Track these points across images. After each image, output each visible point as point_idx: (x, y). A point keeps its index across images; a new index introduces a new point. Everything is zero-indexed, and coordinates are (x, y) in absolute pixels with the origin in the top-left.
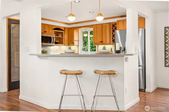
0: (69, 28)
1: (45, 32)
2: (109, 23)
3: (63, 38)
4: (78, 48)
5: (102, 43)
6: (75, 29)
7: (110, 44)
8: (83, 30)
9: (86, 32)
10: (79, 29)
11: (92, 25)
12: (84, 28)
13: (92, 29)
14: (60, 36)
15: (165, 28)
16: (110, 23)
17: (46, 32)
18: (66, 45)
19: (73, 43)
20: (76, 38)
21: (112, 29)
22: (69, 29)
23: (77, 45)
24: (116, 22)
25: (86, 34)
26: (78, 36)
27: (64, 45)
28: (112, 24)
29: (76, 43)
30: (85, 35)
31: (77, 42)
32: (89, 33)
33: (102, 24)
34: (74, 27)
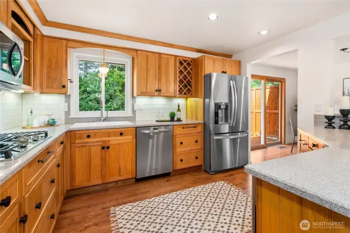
5: (159, 92)
7: (175, 96)
16: (176, 57)
19: (64, 87)
21: (179, 68)
28: (179, 60)
33: (160, 54)
34: (68, 40)
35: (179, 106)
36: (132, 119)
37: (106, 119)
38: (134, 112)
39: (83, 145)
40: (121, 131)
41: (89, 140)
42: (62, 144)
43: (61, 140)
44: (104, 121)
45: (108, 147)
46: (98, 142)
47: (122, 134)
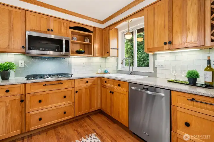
1: (49, 30)
3: (91, 44)
4: (117, 61)
5: (169, 45)
6: (111, 28)
14: (87, 41)
17: (52, 31)
18: (97, 55)
19: (108, 53)
20: (112, 43)
23: (116, 55)
27: (94, 56)
29: (112, 52)
31: (115, 50)
32: (135, 33)
34: (109, 26)
36: (153, 75)
37: (132, 73)
38: (155, 68)
39: (104, 87)
40: (120, 83)
41: (106, 84)
42: (87, 82)
43: (86, 80)
44: (131, 74)
45: (113, 93)
46: (109, 87)
47: (119, 85)
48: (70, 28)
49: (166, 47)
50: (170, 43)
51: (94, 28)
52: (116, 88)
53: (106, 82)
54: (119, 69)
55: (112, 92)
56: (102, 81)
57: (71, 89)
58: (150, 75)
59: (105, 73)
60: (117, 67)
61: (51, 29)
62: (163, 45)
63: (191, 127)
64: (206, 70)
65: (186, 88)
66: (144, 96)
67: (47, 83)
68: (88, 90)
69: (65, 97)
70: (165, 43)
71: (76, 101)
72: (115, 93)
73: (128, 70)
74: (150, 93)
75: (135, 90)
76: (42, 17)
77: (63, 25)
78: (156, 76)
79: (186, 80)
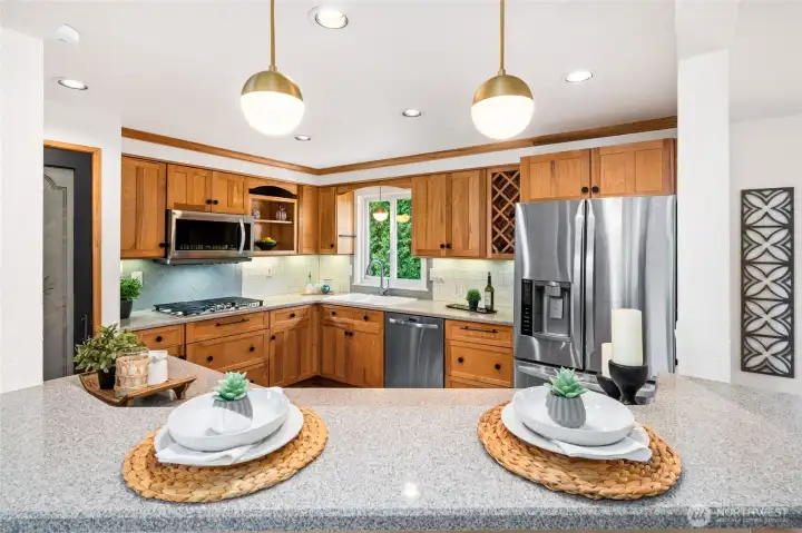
0: (318, 187)
1: (209, 202)
2: (481, 169)
3: (292, 225)
4: (352, 263)
5: (448, 249)
6: (340, 190)
7: (482, 256)
8: (373, 194)
9: (384, 206)
10: (357, 191)
11: (409, 178)
12: (375, 189)
13: (407, 194)
14: (282, 218)
15: (744, 193)
16: (483, 171)
17: (216, 202)
18: (305, 251)
19: (332, 246)
20: (343, 224)
21: (494, 193)
22: (317, 189)
23: (350, 251)
24: (518, 165)
25: (383, 211)
26: (352, 220)
27: (298, 253)
28: (494, 175)
29: (343, 244)
30: (380, 217)
31: (349, 240)
32: (394, 208)
33: (449, 173)
34: (338, 186)
35: (489, 278)
36: (426, 296)
37: (389, 292)
38: (430, 283)
39: (330, 324)
40: (366, 314)
41: (334, 318)
42: (293, 316)
43: (289, 311)
44: (384, 294)
45: (351, 334)
46: (342, 323)
47: (366, 318)
48: (252, 191)
49: (444, 251)
50: (449, 246)
51: (300, 187)
52: (359, 324)
53: (334, 314)
54: (358, 282)
55: (349, 334)
56: (320, 313)
57: (263, 332)
58: (420, 296)
59: (325, 291)
60: (352, 278)
61: (214, 199)
62: (439, 247)
63: (465, 363)
64: (486, 290)
65: (465, 315)
66: (414, 333)
67: (221, 322)
68: (294, 333)
69: (252, 349)
70: (442, 246)
71: (272, 357)
72: (356, 334)
73: (379, 286)
74: (419, 325)
75: (397, 324)
76: (196, 174)
77: (235, 188)
78: (431, 298)
79: (467, 304)
